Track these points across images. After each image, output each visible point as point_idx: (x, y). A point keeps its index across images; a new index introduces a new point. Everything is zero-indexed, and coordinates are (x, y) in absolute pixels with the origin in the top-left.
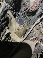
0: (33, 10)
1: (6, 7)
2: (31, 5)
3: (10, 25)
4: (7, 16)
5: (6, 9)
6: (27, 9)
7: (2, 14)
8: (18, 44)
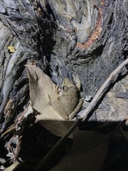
0: (89, 49)
1: (22, 55)
2: (82, 38)
3: (34, 94)
4: (26, 75)
5: (22, 59)
6: (72, 50)
7: (14, 72)
8: (58, 142)
